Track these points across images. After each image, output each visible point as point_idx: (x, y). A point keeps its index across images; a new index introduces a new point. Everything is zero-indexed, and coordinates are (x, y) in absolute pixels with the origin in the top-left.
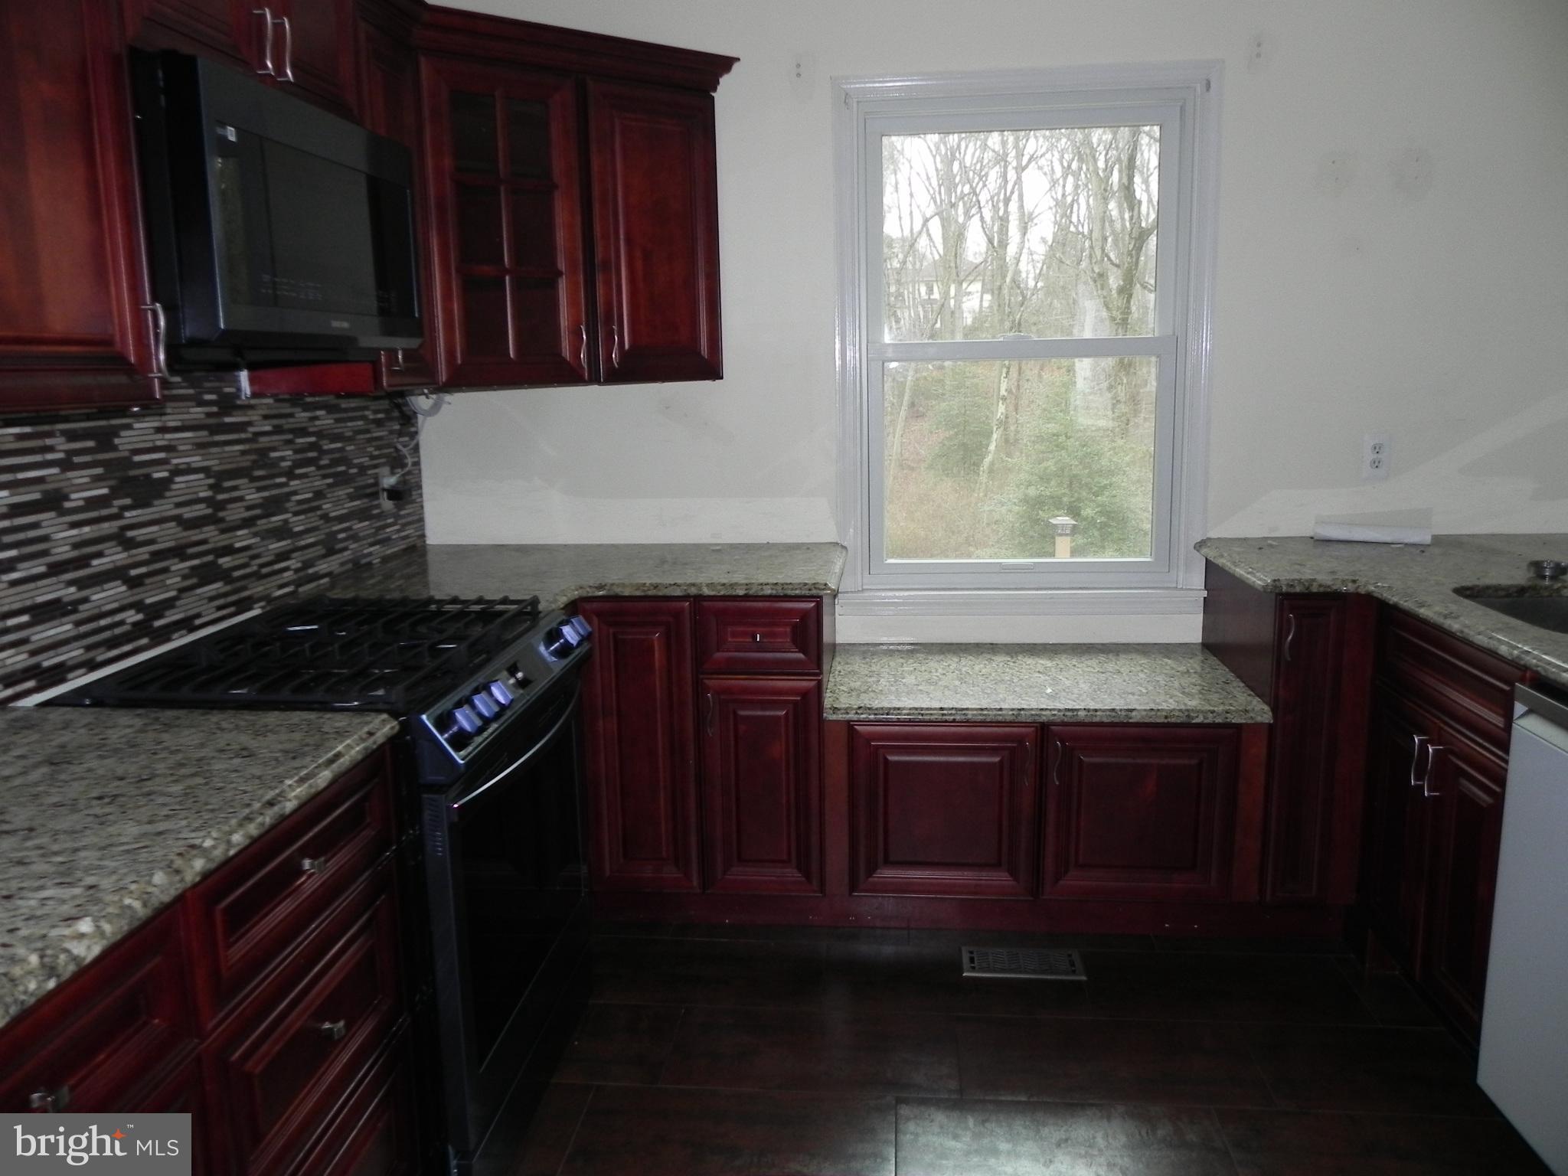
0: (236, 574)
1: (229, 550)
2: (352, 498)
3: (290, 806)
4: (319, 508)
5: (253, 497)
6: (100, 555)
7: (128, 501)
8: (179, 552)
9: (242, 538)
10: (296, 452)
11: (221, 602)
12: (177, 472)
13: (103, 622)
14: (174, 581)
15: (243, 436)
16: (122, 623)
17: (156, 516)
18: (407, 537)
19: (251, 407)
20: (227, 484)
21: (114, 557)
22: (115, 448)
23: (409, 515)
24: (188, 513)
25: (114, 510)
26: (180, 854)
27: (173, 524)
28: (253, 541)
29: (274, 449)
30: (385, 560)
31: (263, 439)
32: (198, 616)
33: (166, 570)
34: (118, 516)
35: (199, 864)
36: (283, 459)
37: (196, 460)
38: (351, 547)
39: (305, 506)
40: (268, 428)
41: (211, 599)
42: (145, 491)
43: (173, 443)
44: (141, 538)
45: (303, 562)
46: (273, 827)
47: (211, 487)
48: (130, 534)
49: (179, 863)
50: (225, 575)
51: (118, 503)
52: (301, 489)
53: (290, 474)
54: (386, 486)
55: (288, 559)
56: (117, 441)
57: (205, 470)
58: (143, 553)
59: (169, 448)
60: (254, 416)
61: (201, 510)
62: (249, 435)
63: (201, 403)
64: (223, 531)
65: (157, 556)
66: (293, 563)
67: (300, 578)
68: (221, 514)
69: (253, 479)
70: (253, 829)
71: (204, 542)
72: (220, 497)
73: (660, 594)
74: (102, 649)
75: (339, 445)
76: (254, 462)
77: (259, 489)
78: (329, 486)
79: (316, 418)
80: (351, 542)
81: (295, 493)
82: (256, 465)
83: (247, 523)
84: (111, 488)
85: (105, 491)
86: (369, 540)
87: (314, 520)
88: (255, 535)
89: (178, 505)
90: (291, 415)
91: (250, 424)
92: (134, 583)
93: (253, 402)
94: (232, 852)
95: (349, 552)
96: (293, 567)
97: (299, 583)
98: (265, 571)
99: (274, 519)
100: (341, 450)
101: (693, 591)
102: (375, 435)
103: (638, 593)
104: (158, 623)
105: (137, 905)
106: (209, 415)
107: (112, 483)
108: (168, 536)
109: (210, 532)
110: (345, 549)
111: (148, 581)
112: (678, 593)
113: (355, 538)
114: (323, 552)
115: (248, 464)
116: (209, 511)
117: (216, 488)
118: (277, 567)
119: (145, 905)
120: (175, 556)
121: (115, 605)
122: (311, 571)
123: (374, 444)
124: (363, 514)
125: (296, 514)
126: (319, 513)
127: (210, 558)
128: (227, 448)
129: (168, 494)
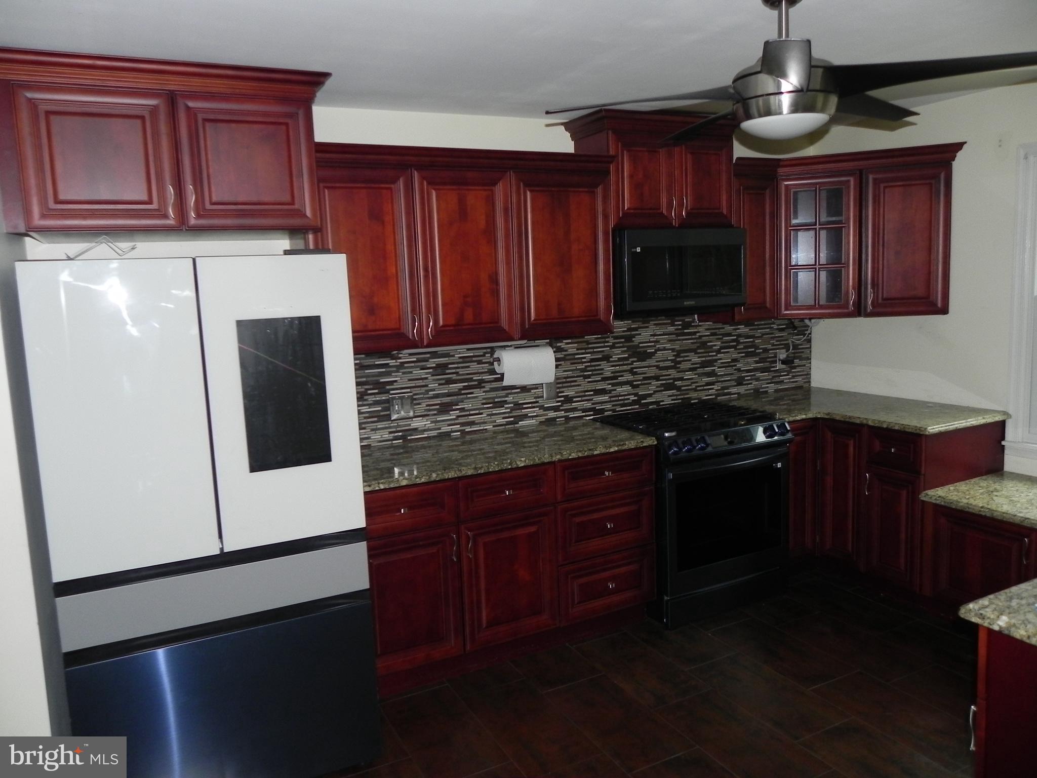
0: (683, 388)
1: (682, 379)
2: (757, 362)
3: (596, 453)
4: (735, 366)
5: (696, 359)
6: (622, 376)
7: (635, 359)
8: (657, 378)
9: (688, 375)
10: (722, 343)
11: (675, 397)
12: (659, 350)
13: (620, 398)
14: (653, 388)
15: (693, 337)
16: (629, 399)
17: (647, 365)
18: (796, 382)
19: (700, 326)
20: (682, 355)
21: (628, 377)
22: (633, 342)
23: (798, 372)
24: (662, 364)
25: (629, 362)
26: (556, 453)
27: (655, 368)
28: (694, 377)
29: (711, 342)
30: (777, 391)
31: (704, 338)
32: (663, 401)
33: (650, 383)
34: (632, 364)
35: (559, 457)
36: (715, 345)
37: (668, 346)
38: (754, 383)
39: (727, 365)
40: (707, 334)
41: (669, 396)
42: (643, 355)
43: (658, 340)
44: (639, 372)
45: (722, 387)
46: (588, 457)
47: (674, 356)
48: (635, 370)
49: (554, 454)
50: (678, 388)
51: (631, 360)
52: (725, 358)
53: (718, 352)
54: (781, 358)
55: (714, 385)
56: (633, 339)
57: (673, 350)
58: (640, 377)
59: (657, 342)
60: (700, 329)
61: (669, 364)
62: (697, 336)
63: (673, 325)
64: (678, 372)
65: (645, 379)
66: (715, 387)
67: (719, 394)
68: (678, 366)
69: (696, 353)
70: (580, 455)
71: (669, 375)
72: (678, 359)
73: (851, 421)
74: (619, 407)
75: (752, 340)
76: (698, 347)
77: (699, 357)
78: (742, 357)
79: (739, 329)
80: (754, 381)
81: (721, 359)
82: (699, 348)
83: (691, 370)
84: (629, 355)
85: (627, 355)
86: (767, 381)
87: (730, 370)
88: (695, 374)
89: (657, 362)
90: (723, 328)
91: (699, 332)
92: (634, 387)
93: (700, 324)
94: (570, 457)
95: (753, 385)
96: (717, 388)
97: (717, 395)
98: (698, 388)
99: (706, 369)
100: (754, 341)
101: (865, 422)
102: (776, 335)
103: (842, 419)
104: (642, 402)
105: (537, 460)
106: (676, 329)
107: (630, 353)
108: (653, 372)
109: (672, 372)
110: (751, 384)
111: (641, 386)
112: (858, 421)
113: (757, 379)
114: (736, 384)
115: (695, 347)
116: (673, 364)
117: (677, 356)
118: (705, 388)
120: (654, 379)
121: (626, 393)
122: (725, 391)
123: (775, 339)
124: (763, 370)
125: (719, 368)
126: (734, 368)
127: (671, 381)
128: (684, 342)
129: (653, 357)
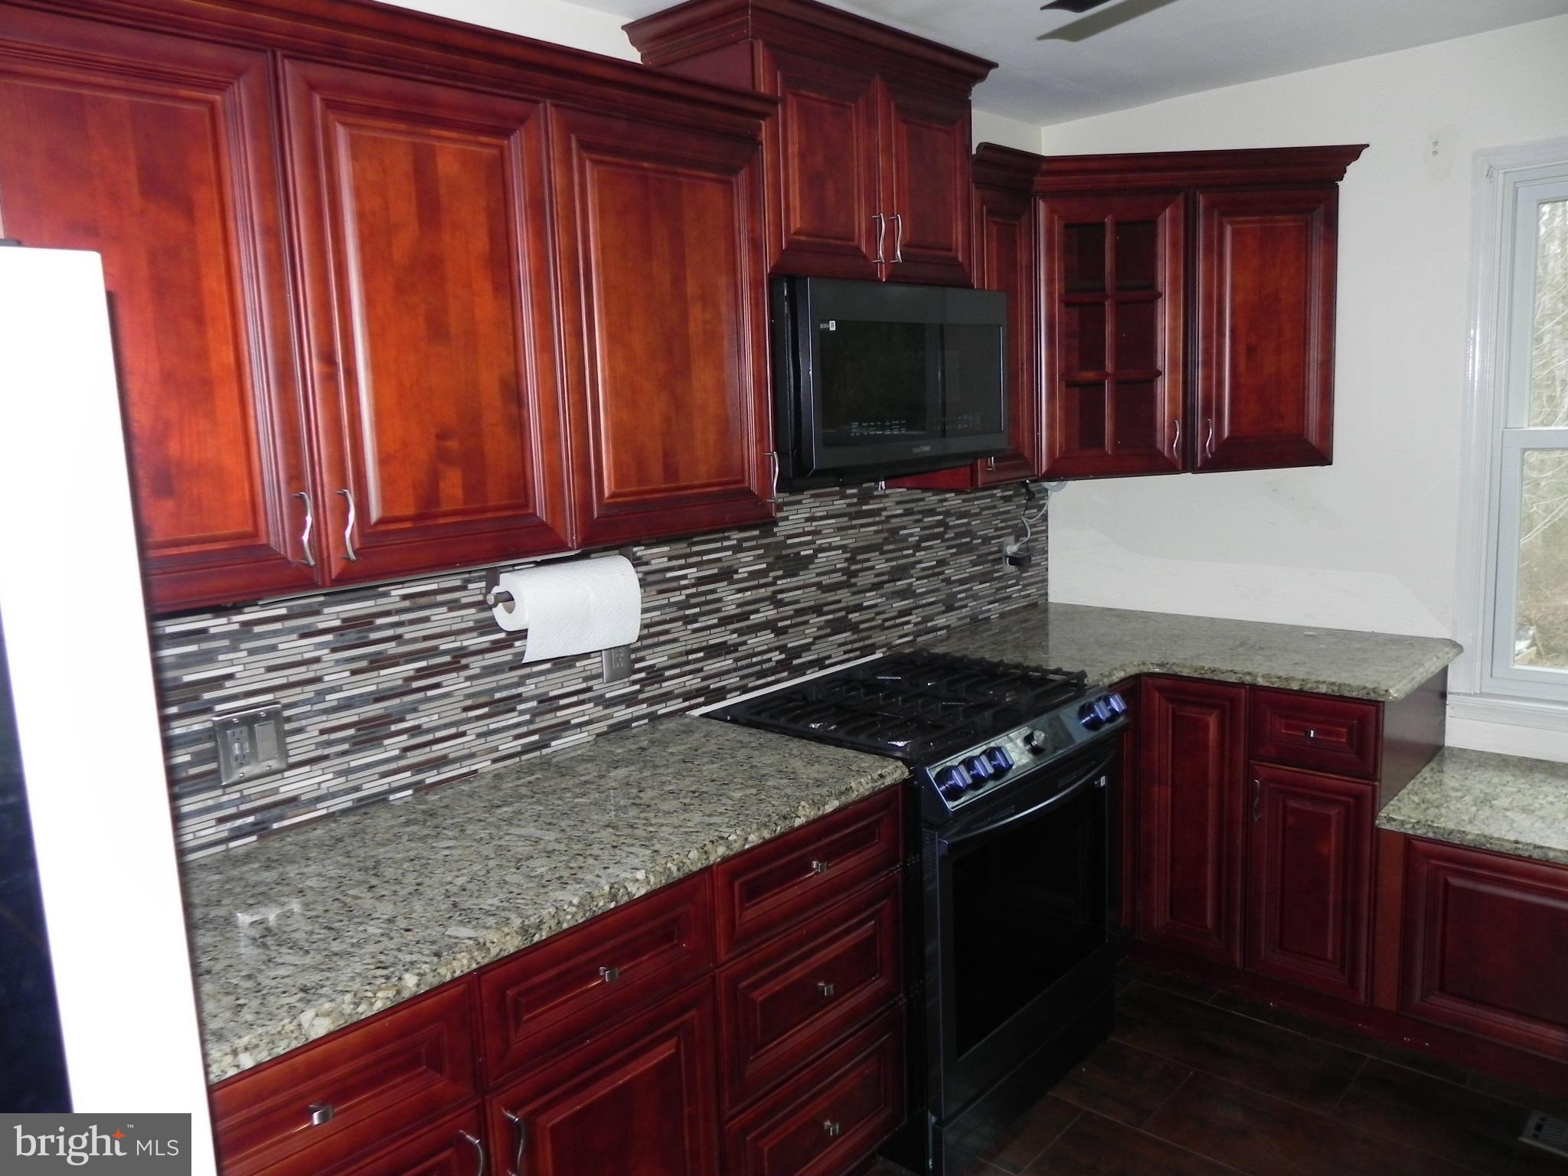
0: (862, 626)
1: (859, 608)
2: (974, 564)
3: (798, 822)
4: (942, 573)
5: (882, 566)
6: (757, 611)
7: (780, 573)
8: (818, 610)
9: (870, 599)
10: (922, 529)
11: (849, 647)
12: (822, 550)
13: (755, 660)
14: (811, 631)
15: (877, 519)
16: (770, 660)
17: (802, 583)
18: (1029, 595)
19: (887, 496)
20: (859, 557)
21: (768, 613)
22: (774, 535)
23: (1031, 576)
24: (826, 580)
25: (770, 579)
26: (712, 842)
27: (814, 588)
28: (879, 600)
29: (904, 528)
30: (1002, 616)
31: (893, 521)
32: (829, 657)
33: (806, 622)
34: (773, 584)
35: (721, 850)
36: (911, 535)
37: (836, 540)
38: (970, 605)
39: (930, 572)
40: (899, 512)
41: (841, 645)
42: (794, 564)
43: (818, 529)
44: (786, 600)
45: (923, 617)
46: (783, 835)
47: (846, 560)
48: (780, 596)
49: (709, 847)
50: (854, 627)
51: (772, 574)
52: (926, 559)
53: (917, 547)
54: (1009, 553)
55: (910, 614)
56: (775, 530)
57: (844, 548)
58: (789, 610)
59: (816, 532)
60: (888, 503)
61: (838, 577)
62: (883, 518)
63: (844, 497)
64: (854, 594)
65: (799, 612)
66: (913, 618)
67: (919, 631)
68: (853, 580)
69: (882, 553)
70: (767, 835)
71: (839, 601)
72: (853, 567)
73: (1216, 678)
74: (753, 678)
75: (965, 520)
76: (885, 539)
77: (887, 561)
78: (953, 555)
79: (946, 500)
80: (971, 600)
81: (920, 562)
82: (886, 541)
83: (875, 587)
84: (768, 564)
85: (764, 566)
86: (989, 599)
87: (936, 583)
88: (882, 596)
89: (818, 575)
90: (923, 500)
91: (884, 509)
92: (780, 632)
93: (888, 492)
94: (747, 847)
95: (968, 609)
96: (914, 621)
97: (917, 634)
98: (887, 624)
99: (899, 583)
100: (969, 524)
101: (1248, 679)
102: (1001, 510)
103: (1196, 675)
104: (795, 662)
106: (849, 505)
107: (770, 560)
108: (809, 597)
109: (843, 594)
110: (965, 606)
111: (790, 631)
112: (1233, 679)
113: (975, 597)
114: (943, 608)
115: (880, 541)
116: (845, 578)
117: (851, 560)
118: (898, 621)
119: (679, 870)
120: (813, 613)
121: (765, 647)
122: (929, 624)
123: (999, 517)
124: (984, 578)
125: (918, 579)
126: (941, 577)
127: (843, 613)
128: (862, 530)
129: (811, 566)
